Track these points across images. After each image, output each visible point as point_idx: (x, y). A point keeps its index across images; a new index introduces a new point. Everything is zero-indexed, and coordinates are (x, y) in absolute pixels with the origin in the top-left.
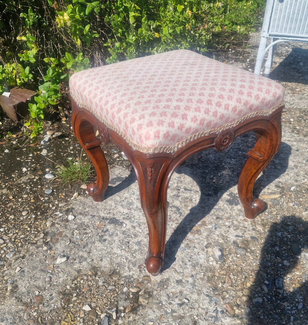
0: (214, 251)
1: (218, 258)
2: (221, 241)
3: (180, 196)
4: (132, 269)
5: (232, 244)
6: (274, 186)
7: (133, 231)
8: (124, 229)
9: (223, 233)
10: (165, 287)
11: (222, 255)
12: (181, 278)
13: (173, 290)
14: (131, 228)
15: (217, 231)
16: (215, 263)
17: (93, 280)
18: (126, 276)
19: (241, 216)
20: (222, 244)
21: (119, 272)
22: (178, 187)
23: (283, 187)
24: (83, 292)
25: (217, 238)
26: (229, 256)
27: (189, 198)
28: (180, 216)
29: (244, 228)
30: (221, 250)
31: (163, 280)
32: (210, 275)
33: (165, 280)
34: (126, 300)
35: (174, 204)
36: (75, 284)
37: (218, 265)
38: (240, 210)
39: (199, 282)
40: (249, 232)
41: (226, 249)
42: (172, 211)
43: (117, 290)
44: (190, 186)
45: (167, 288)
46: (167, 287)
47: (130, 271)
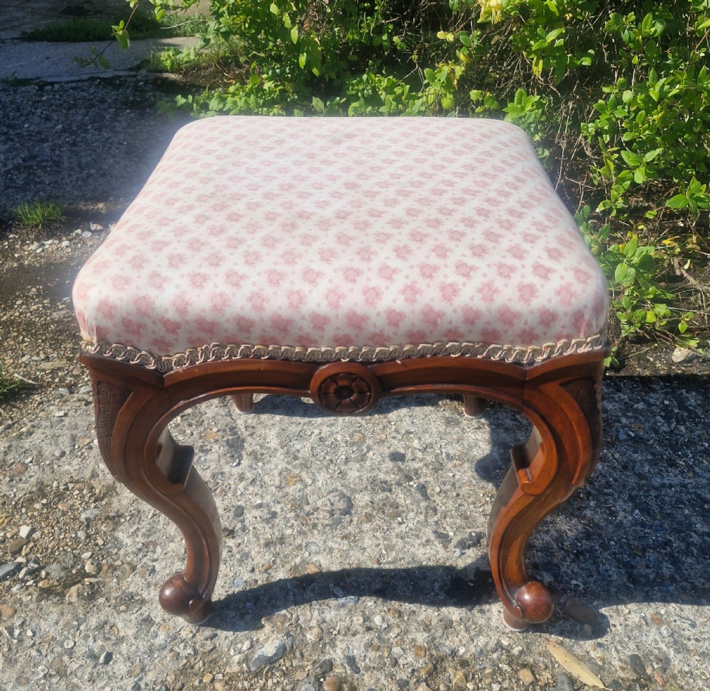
0: (271, 639)
1: (256, 656)
2: (311, 637)
3: (390, 491)
4: (137, 536)
5: (315, 662)
6: (630, 654)
7: (232, 483)
8: (226, 469)
9: (337, 628)
10: (123, 608)
11: (271, 661)
12: (158, 620)
13: (120, 625)
14: (236, 476)
15: (333, 613)
16: (237, 658)
17: (87, 503)
18: (116, 539)
19: (426, 635)
20: (304, 643)
21: (121, 524)
22: (416, 473)
23: (649, 679)
24: (57, 508)
25: (314, 623)
26: (277, 674)
27: (400, 508)
28: (327, 525)
29: (388, 661)
30: (283, 652)
31: (137, 594)
32: (197, 667)
33: (137, 598)
34: (64, 569)
35: (357, 496)
36: (67, 489)
37: (236, 668)
38: (451, 622)
39: (166, 657)
40: (383, 678)
41: (295, 657)
42: (332, 504)
43: (81, 545)
44: (438, 489)
45: (119, 613)
46: (123, 611)
47: (128, 537)
